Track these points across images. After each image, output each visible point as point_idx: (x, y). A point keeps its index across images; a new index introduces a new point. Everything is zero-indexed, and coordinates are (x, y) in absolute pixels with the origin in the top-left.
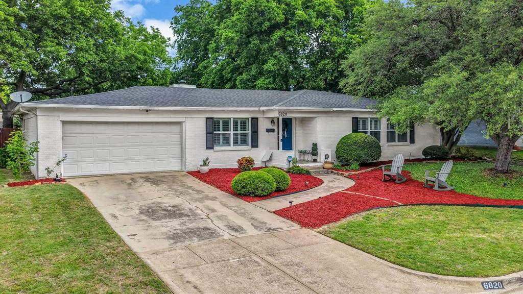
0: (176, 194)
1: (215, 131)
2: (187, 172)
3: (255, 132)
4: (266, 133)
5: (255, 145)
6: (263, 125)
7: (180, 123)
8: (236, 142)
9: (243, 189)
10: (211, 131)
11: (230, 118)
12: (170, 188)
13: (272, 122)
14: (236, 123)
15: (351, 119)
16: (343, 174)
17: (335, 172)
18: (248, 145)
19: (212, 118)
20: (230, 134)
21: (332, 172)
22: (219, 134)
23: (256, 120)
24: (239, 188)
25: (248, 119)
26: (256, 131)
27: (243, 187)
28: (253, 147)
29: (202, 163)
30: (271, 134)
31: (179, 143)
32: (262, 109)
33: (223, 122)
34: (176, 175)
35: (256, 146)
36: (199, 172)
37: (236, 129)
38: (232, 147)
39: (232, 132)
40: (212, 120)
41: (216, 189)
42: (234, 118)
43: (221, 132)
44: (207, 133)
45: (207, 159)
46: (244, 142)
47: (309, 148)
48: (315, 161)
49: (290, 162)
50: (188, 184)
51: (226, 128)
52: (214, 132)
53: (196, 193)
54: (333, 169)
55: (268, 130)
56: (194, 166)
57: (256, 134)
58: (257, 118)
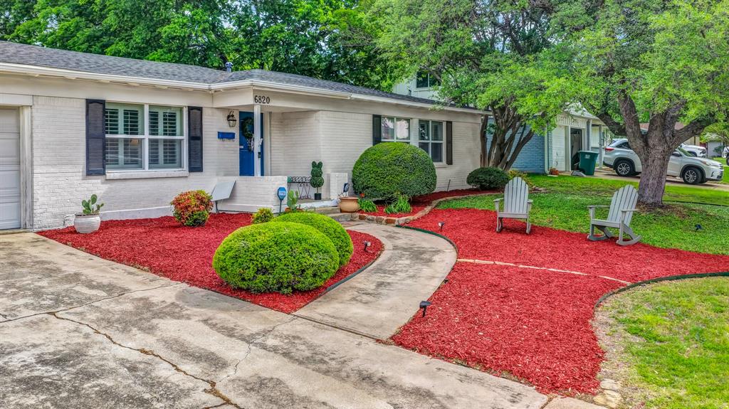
0: (41, 307)
1: (107, 133)
2: (40, 233)
3: (196, 138)
4: (219, 141)
5: (196, 165)
6: (213, 124)
7: (16, 110)
8: (154, 161)
9: (260, 276)
10: (99, 131)
11: (142, 106)
12: (13, 285)
13: (230, 118)
14: (154, 116)
15: (370, 118)
16: (393, 222)
17: (370, 217)
18: (180, 166)
19: (102, 102)
20: (141, 141)
21: (361, 218)
22: (117, 140)
23: (199, 112)
24: (250, 273)
25: (181, 109)
26: (199, 135)
27: (263, 270)
28: (192, 169)
29: (81, 209)
30: (227, 143)
31: (15, 159)
32: (215, 86)
33: (126, 113)
34: (10, 244)
35: (200, 169)
36: (72, 231)
37: (154, 130)
38: (146, 171)
39: (146, 136)
40: (101, 106)
41: (152, 276)
42: (151, 106)
43: (121, 136)
44: (89, 137)
45: (94, 199)
46: (171, 160)
47: (306, 173)
48: (318, 197)
49: (281, 200)
50: (64, 268)
51: (132, 127)
52: (108, 136)
53: (104, 294)
54: (360, 211)
55: (223, 136)
56: (55, 216)
57: (199, 142)
58: (200, 109)
